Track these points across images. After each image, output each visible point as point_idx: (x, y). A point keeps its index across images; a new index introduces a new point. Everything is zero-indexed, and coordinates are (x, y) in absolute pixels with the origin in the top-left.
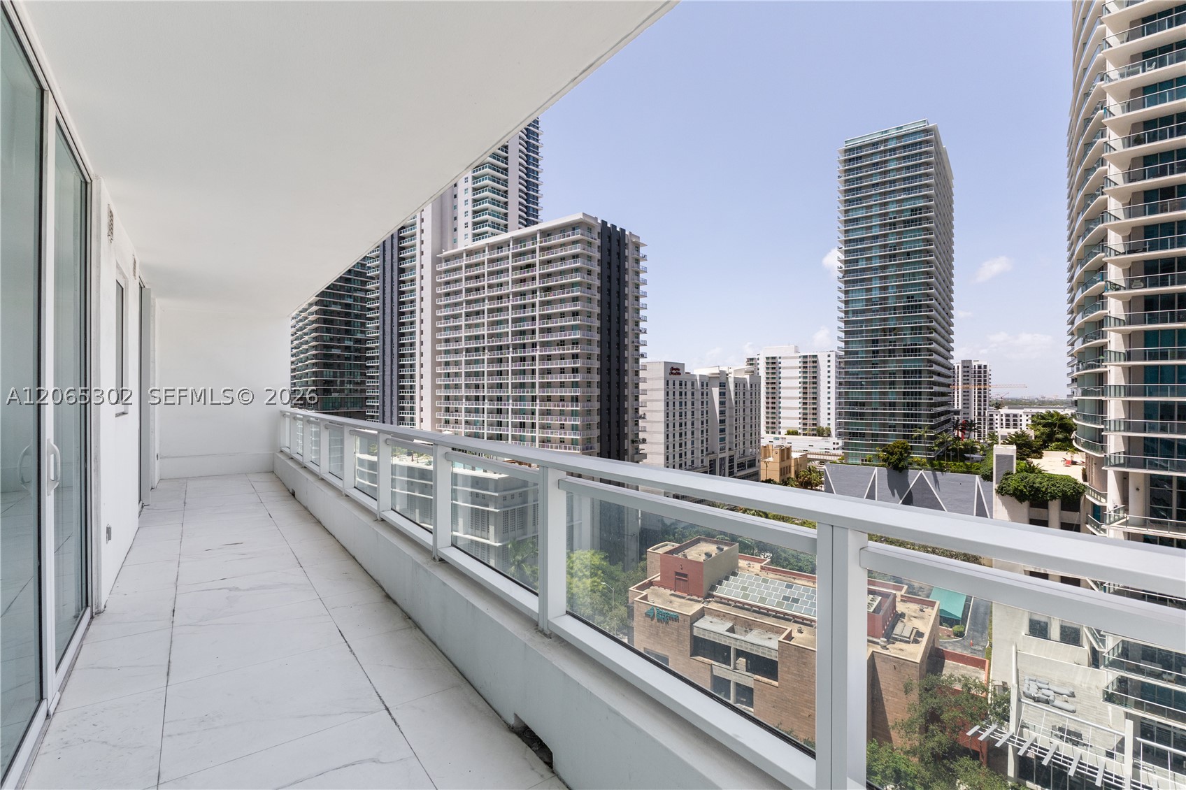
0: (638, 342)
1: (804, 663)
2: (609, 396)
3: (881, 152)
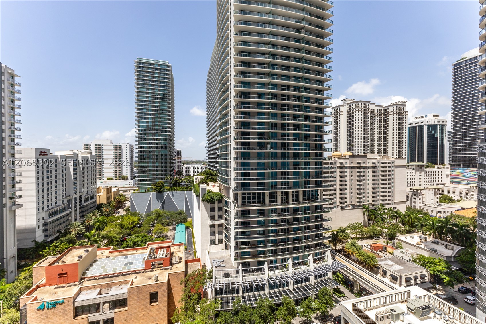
0: (14, 136)
1: (141, 293)
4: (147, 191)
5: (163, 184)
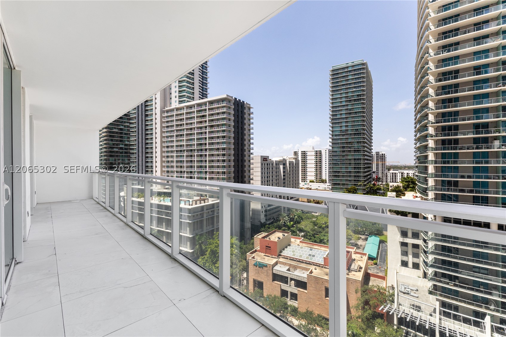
0: (250, 148)
1: (317, 283)
2: (238, 171)
3: (346, 72)
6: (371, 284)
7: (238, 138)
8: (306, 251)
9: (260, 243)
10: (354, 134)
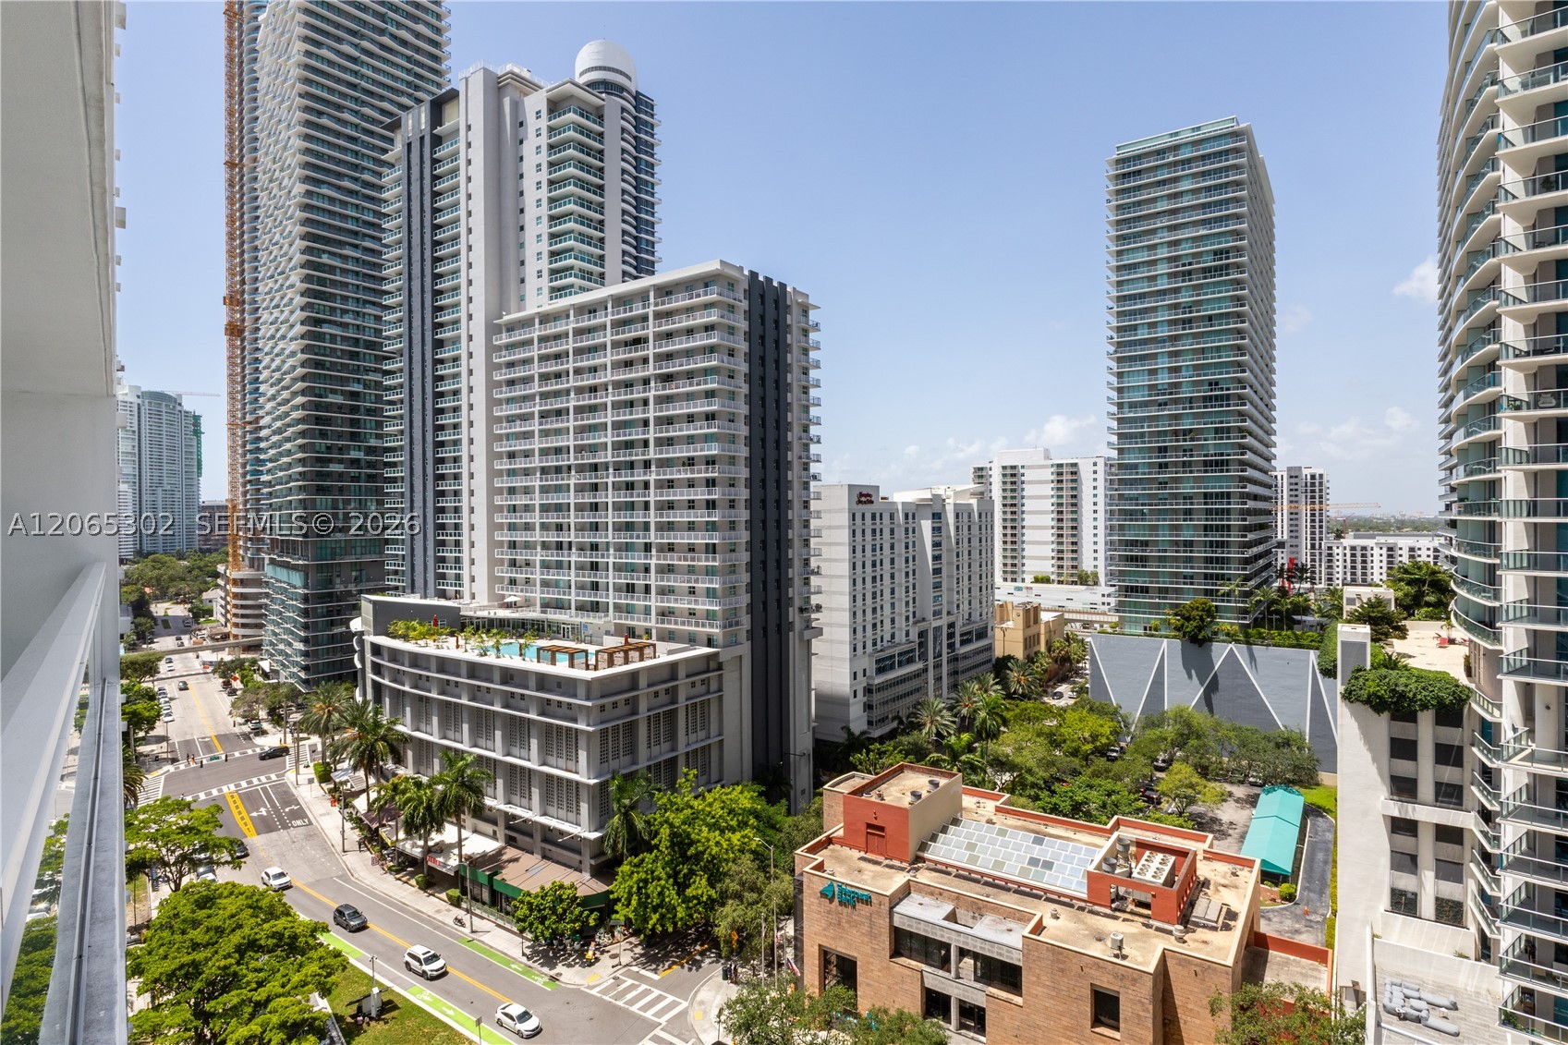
0: (808, 457)
1: (1062, 970)
2: (764, 542)
3: (1170, 165)
4: (1151, 631)
5: (1211, 613)
6: (1269, 978)
7: (763, 419)
8: (1017, 847)
9: (845, 812)
10: (1205, 399)
